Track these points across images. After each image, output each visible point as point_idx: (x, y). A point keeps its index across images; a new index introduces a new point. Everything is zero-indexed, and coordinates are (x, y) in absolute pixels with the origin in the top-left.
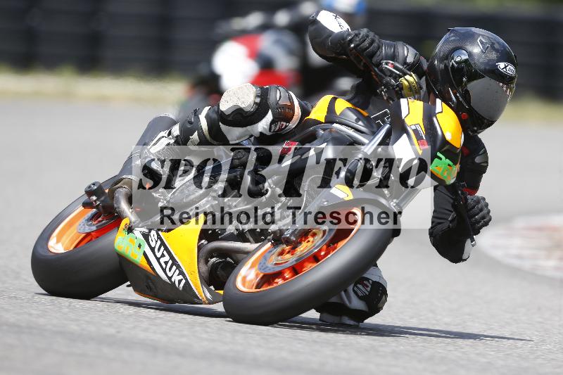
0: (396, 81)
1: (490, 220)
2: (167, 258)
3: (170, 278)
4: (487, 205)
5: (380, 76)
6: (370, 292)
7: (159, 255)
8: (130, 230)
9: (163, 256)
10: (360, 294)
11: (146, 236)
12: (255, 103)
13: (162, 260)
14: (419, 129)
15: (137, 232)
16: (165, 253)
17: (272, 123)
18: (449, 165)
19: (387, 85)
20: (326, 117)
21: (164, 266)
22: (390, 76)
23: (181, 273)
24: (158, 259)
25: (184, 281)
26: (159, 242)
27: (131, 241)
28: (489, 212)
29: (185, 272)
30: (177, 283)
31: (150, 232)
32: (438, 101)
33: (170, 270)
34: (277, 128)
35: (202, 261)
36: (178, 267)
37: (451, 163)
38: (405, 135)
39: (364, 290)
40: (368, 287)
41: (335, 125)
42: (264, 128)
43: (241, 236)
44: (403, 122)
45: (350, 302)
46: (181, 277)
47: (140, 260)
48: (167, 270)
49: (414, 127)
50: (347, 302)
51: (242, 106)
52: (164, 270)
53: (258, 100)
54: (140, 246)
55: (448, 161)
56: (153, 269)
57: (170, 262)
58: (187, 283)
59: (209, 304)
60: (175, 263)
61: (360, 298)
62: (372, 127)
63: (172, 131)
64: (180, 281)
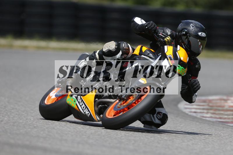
0: (163, 40)
1: (200, 87)
2: (84, 105)
3: (85, 113)
4: (198, 82)
5: (157, 38)
6: (162, 117)
7: (81, 104)
8: (71, 96)
9: (82, 105)
10: (159, 118)
11: (77, 98)
12: (115, 48)
13: (82, 106)
14: (171, 57)
15: (74, 97)
16: (83, 104)
17: (122, 55)
18: (183, 69)
19: (160, 41)
20: (139, 53)
21: (83, 108)
22: (161, 38)
23: (89, 111)
24: (81, 106)
25: (89, 114)
26: (81, 100)
27: (72, 100)
28: (199, 84)
29: (90, 111)
30: (87, 114)
31: (78, 96)
32: (178, 46)
33: (85, 110)
34: (124, 57)
35: (96, 106)
36: (88, 109)
37: (183, 68)
38: (166, 59)
39: (160, 116)
40: (161, 115)
41: (142, 56)
42: (119, 57)
43: (110, 97)
44: (165, 54)
45: (155, 121)
46: (88, 112)
47: (75, 106)
48: (84, 110)
49: (169, 56)
50: (154, 121)
51: (111, 49)
52: (83, 110)
53: (116, 47)
54: (75, 101)
55: (182, 68)
56: (79, 110)
57: (85, 107)
58: (91, 114)
59: (98, 121)
60: (86, 107)
61: (159, 119)
62: (155, 56)
63: (86, 59)
64: (88, 114)
